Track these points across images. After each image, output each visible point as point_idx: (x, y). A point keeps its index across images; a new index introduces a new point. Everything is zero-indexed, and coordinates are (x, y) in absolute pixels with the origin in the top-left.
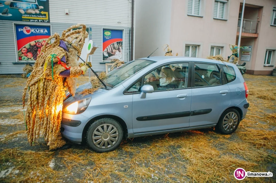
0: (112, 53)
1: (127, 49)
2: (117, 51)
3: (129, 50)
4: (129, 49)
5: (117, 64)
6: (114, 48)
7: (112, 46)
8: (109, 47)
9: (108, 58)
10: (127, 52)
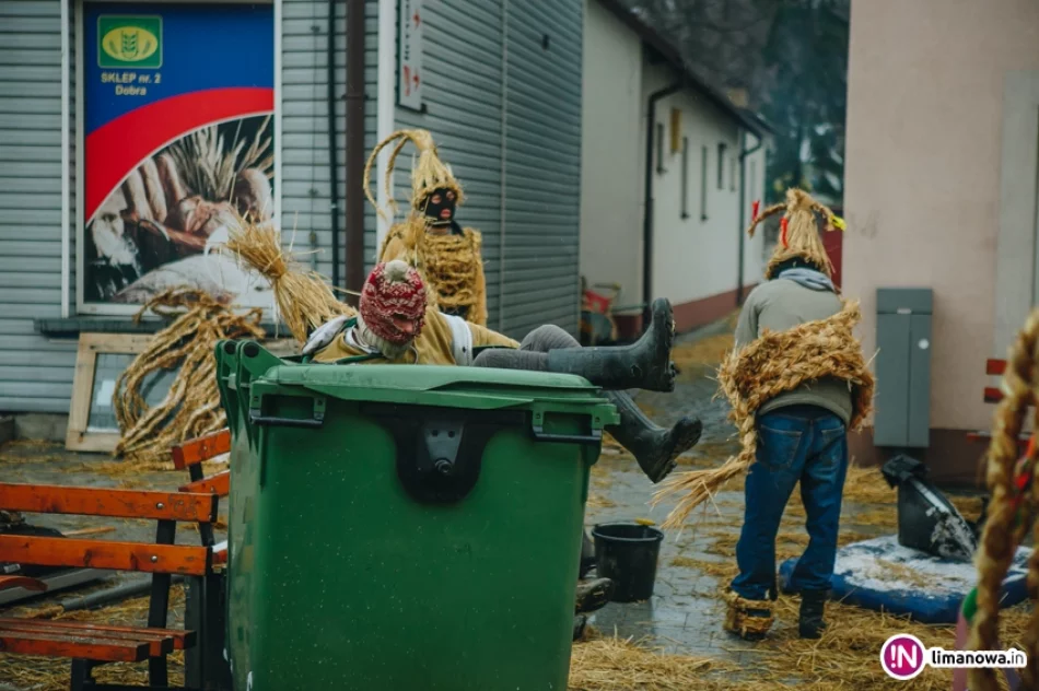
0: (179, 236)
1: (313, 194)
2: (227, 212)
3: (326, 205)
4: (325, 189)
5: (188, 338)
6: (198, 184)
7: (170, 162)
8: (141, 170)
9: (132, 277)
10: (306, 220)
